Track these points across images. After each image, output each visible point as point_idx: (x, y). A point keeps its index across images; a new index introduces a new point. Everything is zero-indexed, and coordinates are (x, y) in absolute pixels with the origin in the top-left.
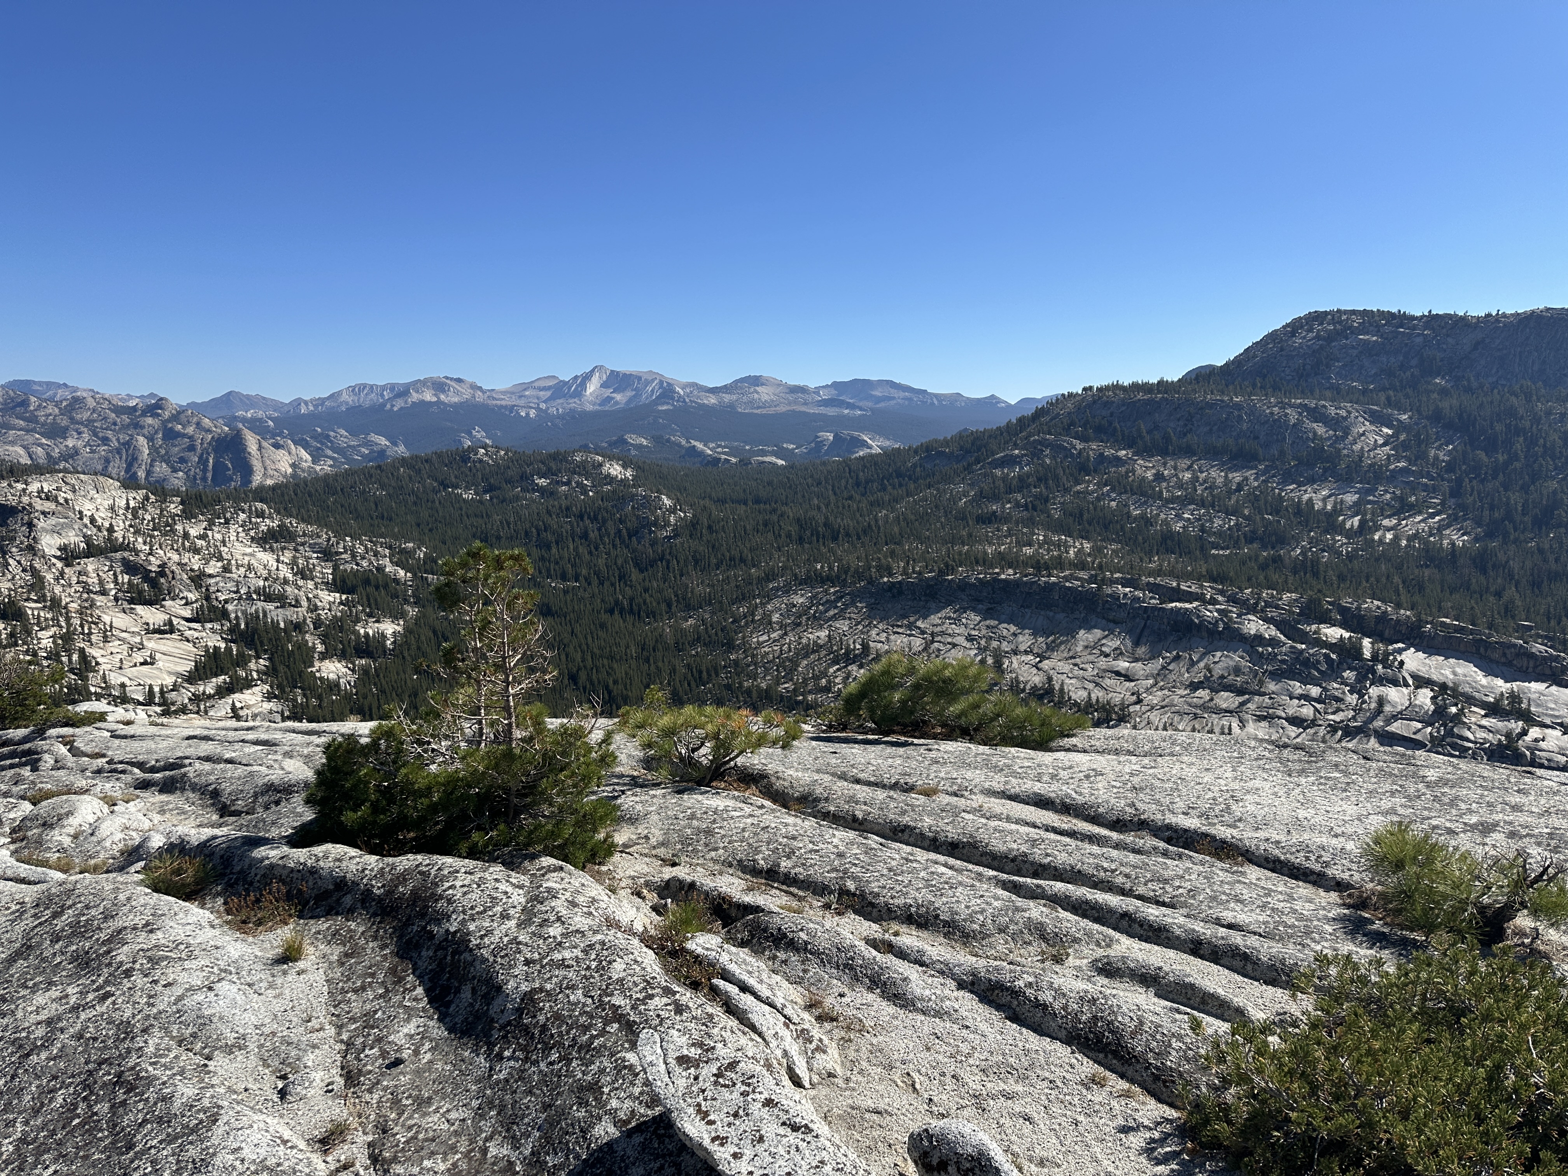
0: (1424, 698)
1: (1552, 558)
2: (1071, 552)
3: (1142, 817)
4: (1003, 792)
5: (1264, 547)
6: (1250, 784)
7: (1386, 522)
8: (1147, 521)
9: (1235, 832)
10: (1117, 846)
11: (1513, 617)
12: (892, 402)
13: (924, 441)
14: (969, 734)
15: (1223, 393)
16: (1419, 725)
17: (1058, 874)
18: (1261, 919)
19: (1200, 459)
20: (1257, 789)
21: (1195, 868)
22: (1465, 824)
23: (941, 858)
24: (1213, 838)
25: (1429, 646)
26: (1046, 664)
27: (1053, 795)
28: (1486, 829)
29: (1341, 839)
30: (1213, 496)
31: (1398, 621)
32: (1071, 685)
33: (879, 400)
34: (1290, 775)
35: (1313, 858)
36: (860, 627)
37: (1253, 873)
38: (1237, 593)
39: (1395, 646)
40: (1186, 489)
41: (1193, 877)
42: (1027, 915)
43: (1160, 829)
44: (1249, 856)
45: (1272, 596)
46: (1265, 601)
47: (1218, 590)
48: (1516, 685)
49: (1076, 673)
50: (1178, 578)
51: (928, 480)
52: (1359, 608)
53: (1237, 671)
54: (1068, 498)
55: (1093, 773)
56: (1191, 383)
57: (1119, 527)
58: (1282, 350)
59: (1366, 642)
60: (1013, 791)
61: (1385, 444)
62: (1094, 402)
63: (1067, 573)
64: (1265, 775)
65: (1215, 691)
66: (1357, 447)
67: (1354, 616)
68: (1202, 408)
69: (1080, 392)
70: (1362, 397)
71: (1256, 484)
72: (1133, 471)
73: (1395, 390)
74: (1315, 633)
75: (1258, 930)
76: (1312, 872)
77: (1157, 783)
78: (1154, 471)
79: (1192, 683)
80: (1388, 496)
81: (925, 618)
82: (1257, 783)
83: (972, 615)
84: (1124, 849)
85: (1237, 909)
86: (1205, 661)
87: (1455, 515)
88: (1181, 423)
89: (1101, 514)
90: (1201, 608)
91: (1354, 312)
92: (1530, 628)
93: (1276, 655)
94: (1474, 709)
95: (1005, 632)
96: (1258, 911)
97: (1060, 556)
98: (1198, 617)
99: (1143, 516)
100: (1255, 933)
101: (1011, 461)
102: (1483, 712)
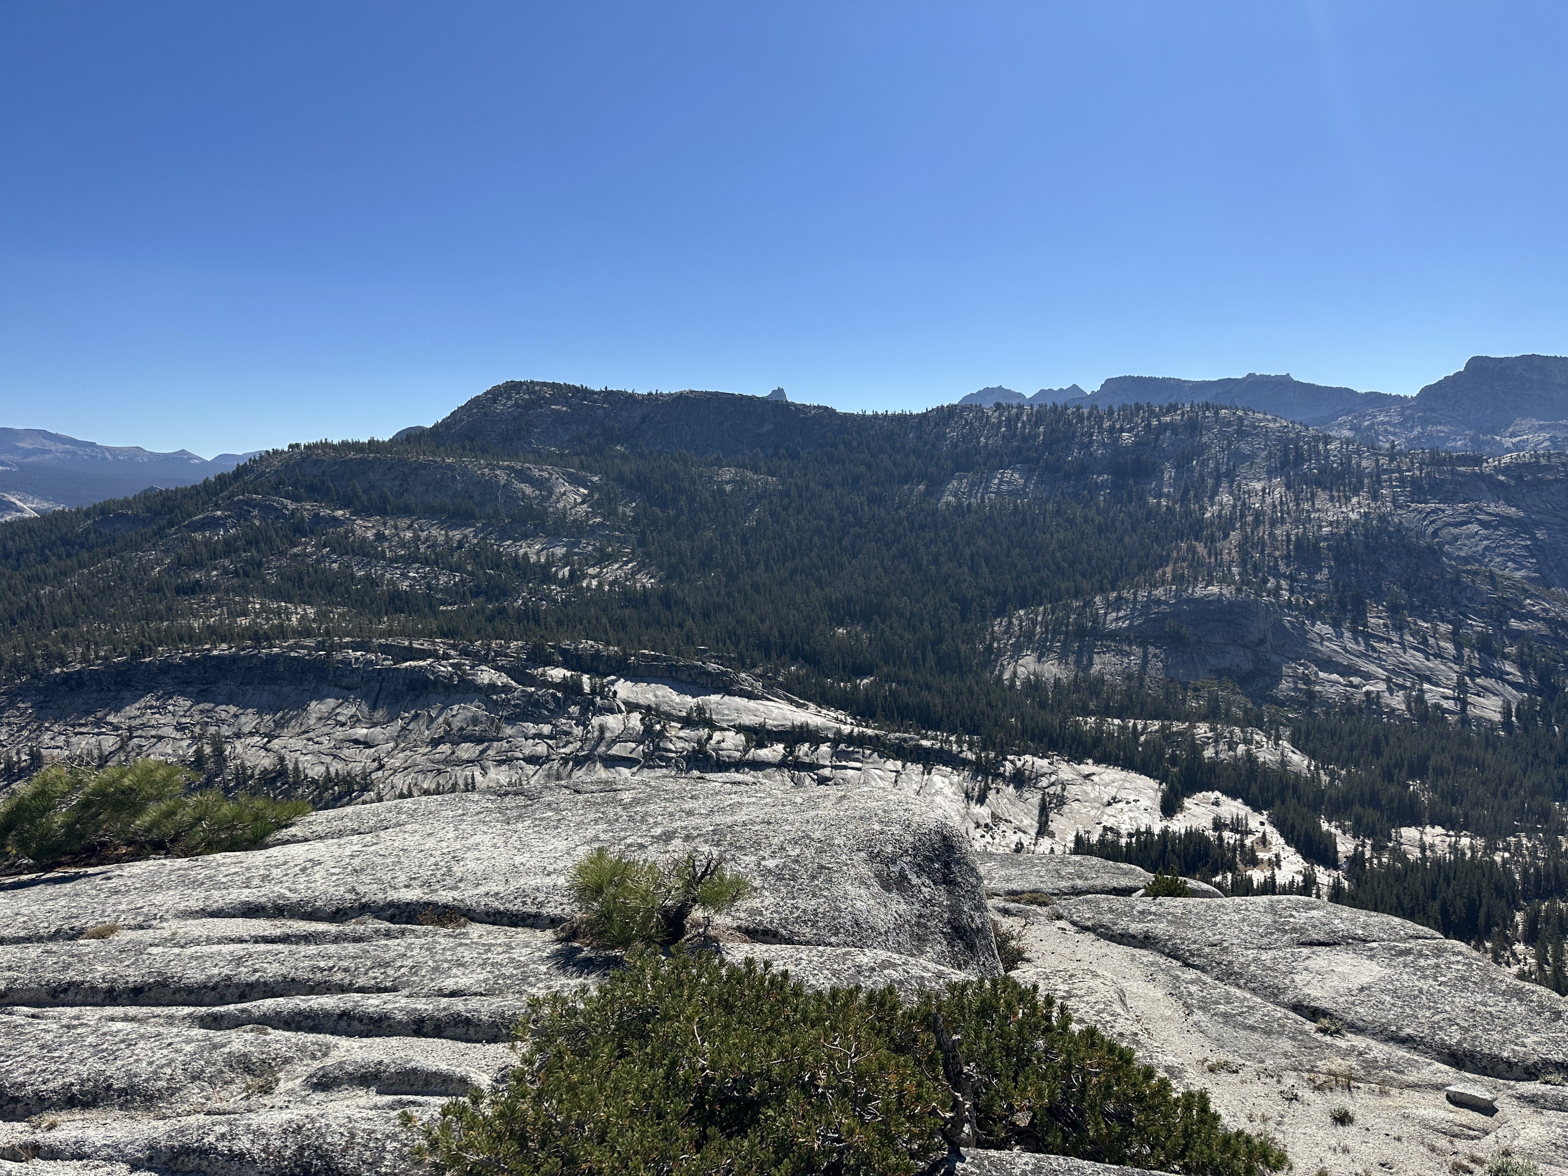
0: (635, 720)
1: (714, 593)
2: (294, 619)
3: (363, 900)
4: (203, 910)
5: (489, 600)
6: (471, 841)
7: (591, 571)
8: (372, 582)
9: (456, 894)
10: (337, 939)
11: (693, 643)
12: (48, 456)
13: (97, 502)
14: (165, 848)
15: (435, 454)
16: (633, 745)
17: (268, 990)
18: (481, 977)
19: (419, 518)
20: (478, 844)
21: (417, 941)
22: (652, 837)
23: (119, 1011)
24: (435, 905)
25: (635, 675)
26: (276, 744)
27: (263, 900)
28: (668, 837)
29: (554, 876)
30: (436, 554)
31: (609, 656)
32: (305, 762)
33: (28, 453)
34: (508, 823)
35: (529, 901)
36: (25, 733)
37: (475, 930)
38: (468, 646)
39: (609, 678)
40: (409, 548)
41: (415, 953)
42: (227, 1050)
43: (382, 909)
44: (470, 915)
45: (501, 646)
46: (495, 651)
47: (450, 645)
48: (700, 699)
49: (310, 748)
50: (409, 636)
51: (107, 548)
52: (576, 649)
53: (475, 721)
54: (284, 562)
55: (311, 864)
56: (402, 443)
57: (343, 589)
58: (486, 415)
59: (585, 678)
60: (215, 906)
61: (583, 503)
62: (303, 460)
63: (291, 642)
64: (485, 829)
65: (455, 743)
66: (560, 505)
67: (573, 656)
68: (415, 469)
69: (286, 449)
70: (560, 461)
71: (475, 541)
72: (353, 531)
73: (586, 455)
74: (542, 675)
75: (479, 990)
76: (529, 915)
77: (379, 860)
78: (374, 531)
79: (433, 739)
80: (590, 548)
81: (118, 710)
82: (477, 839)
83: (181, 701)
84: (344, 940)
85: (459, 973)
86: (444, 715)
87: (643, 561)
88: (397, 483)
89: (323, 577)
90: (435, 664)
91: (545, 384)
92: (705, 651)
93: (509, 700)
94: (673, 724)
95: (224, 715)
96: (479, 970)
97: (281, 625)
98: (433, 673)
99: (368, 577)
100: (476, 994)
101: (213, 524)
102: (679, 726)
